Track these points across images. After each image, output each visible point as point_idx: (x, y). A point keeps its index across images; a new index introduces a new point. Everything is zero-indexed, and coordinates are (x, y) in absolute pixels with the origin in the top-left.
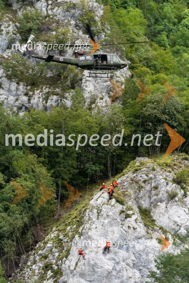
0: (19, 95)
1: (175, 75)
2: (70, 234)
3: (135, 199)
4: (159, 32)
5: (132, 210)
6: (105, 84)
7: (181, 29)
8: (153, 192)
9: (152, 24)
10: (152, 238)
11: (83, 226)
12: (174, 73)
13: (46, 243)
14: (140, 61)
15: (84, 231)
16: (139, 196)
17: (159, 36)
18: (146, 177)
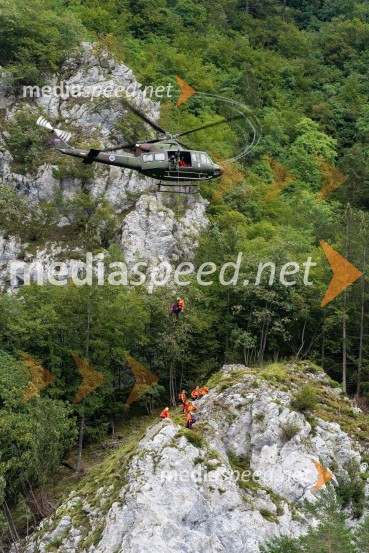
0: (8, 259)
1: (289, 227)
2: (103, 501)
3: (222, 439)
4: (258, 156)
5: (216, 457)
6: (164, 239)
7: (295, 151)
8: (255, 426)
9: (245, 141)
10: (252, 510)
11: (126, 486)
12: (286, 223)
13: (57, 518)
14: (226, 201)
15: (128, 495)
16: (230, 433)
17: (257, 162)
18: (241, 399)
